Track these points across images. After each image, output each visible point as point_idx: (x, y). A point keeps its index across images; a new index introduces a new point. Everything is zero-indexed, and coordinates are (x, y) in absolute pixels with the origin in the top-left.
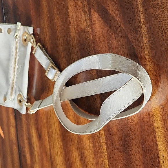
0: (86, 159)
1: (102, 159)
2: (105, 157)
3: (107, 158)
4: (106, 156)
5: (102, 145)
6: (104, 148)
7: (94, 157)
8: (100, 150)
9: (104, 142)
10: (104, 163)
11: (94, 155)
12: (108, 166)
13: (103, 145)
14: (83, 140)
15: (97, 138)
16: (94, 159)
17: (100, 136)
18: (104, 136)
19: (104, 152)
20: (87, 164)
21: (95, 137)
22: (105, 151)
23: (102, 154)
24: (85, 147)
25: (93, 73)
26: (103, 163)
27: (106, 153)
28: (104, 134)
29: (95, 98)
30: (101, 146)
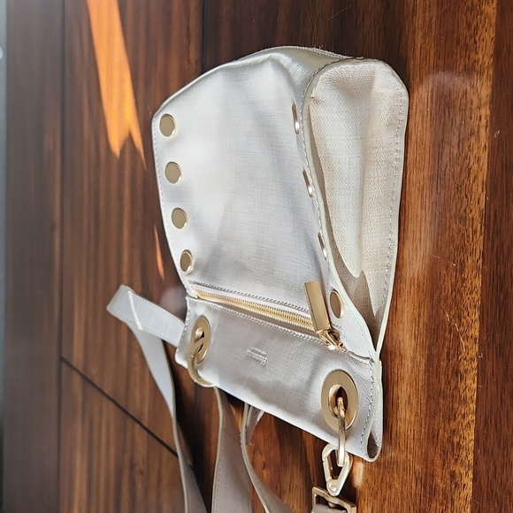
0: (395, 409)
1: (453, 425)
2: (466, 421)
3: (473, 427)
4: (472, 417)
5: (462, 368)
6: (469, 382)
7: (424, 408)
8: (453, 386)
9: (472, 360)
10: (458, 443)
11: (424, 402)
12: (471, 457)
13: (466, 371)
14: (395, 335)
15: (447, 334)
16: (423, 416)
17: (462, 329)
18: (477, 334)
19: (465, 400)
20: (394, 429)
21: (441, 332)
22: (469, 395)
23: (456, 405)
24: (397, 361)
25: (480, 56)
26: (456, 440)
27: (473, 406)
28: (477, 325)
29: (470, 170)
30: (456, 372)
